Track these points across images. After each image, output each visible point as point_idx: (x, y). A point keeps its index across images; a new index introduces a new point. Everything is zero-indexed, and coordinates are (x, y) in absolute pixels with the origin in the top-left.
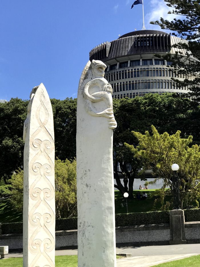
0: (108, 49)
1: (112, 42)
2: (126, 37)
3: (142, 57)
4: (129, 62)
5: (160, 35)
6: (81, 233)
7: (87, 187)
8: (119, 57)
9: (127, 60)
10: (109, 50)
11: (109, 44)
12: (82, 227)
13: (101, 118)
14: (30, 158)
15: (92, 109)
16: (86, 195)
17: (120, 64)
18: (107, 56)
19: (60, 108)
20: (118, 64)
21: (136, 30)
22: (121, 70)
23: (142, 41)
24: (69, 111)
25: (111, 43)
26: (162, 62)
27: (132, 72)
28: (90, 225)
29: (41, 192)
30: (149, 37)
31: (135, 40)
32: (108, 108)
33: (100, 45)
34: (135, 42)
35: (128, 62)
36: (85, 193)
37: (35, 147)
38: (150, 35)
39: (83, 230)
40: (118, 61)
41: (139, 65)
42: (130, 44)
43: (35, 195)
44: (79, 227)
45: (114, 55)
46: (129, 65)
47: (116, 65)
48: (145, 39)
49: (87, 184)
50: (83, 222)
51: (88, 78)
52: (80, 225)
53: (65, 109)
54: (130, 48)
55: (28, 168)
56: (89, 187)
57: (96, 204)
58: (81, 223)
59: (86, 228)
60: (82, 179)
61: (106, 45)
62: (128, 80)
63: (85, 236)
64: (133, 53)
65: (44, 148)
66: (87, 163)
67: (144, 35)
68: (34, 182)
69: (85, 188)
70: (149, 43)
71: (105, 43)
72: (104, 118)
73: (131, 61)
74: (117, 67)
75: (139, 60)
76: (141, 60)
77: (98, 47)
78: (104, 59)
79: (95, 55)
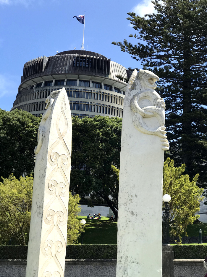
0: (45, 64)
1: (50, 57)
2: (65, 55)
3: (80, 77)
4: (66, 80)
5: (100, 58)
6: (122, 269)
7: (132, 215)
8: (55, 74)
9: (64, 79)
11: (46, 60)
12: (123, 262)
13: (152, 136)
14: (47, 173)
15: (143, 125)
16: (130, 224)
17: (56, 81)
18: (43, 71)
19: (9, 120)
20: (54, 81)
21: (75, 49)
22: (57, 87)
23: (81, 61)
24: (18, 123)
25: (48, 59)
26: (99, 85)
28: (135, 261)
29: (54, 215)
30: (89, 58)
31: (74, 59)
32: (161, 126)
34: (74, 61)
35: (64, 80)
36: (129, 222)
37: (52, 161)
38: (90, 56)
39: (125, 267)
40: (54, 78)
41: (75, 85)
42: (69, 63)
43: (49, 218)
44: (119, 262)
45: (50, 72)
46: (65, 84)
47: (52, 81)
48: (84, 60)
49: (132, 212)
50: (125, 257)
51: (136, 89)
52: (121, 260)
53: (14, 121)
54: (68, 66)
55: (44, 185)
56: (135, 216)
57: (143, 236)
58: (121, 258)
59: (129, 264)
60: (126, 205)
61: (43, 59)
63: (127, 273)
64: (71, 72)
65: (61, 163)
66: (134, 187)
67: (84, 55)
68: (49, 203)
69: (130, 217)
70: (88, 65)
71: (42, 57)
72: (156, 136)
73: (67, 80)
74: (53, 84)
75: (77, 80)
76: (78, 81)
77: (34, 60)
78: (39, 74)
79: (30, 68)
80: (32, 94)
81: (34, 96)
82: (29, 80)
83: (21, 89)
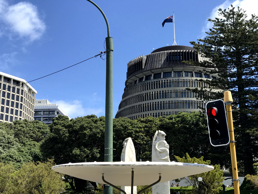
1: (148, 56)
2: (160, 52)
3: (173, 69)
5: (189, 51)
8: (153, 69)
10: (145, 62)
11: (145, 58)
17: (155, 75)
18: (143, 68)
20: (153, 75)
21: (168, 45)
22: (156, 80)
23: (173, 55)
26: (191, 73)
27: (165, 83)
31: (168, 55)
33: (137, 58)
34: (167, 57)
35: (161, 73)
38: (180, 51)
40: (153, 73)
41: (170, 76)
42: (163, 58)
45: (149, 67)
46: (162, 77)
47: (151, 75)
48: (176, 54)
49: (157, 193)
53: (119, 126)
54: (163, 61)
60: (155, 190)
61: (142, 58)
62: (161, 89)
64: (166, 66)
67: (175, 51)
73: (164, 73)
74: (152, 78)
75: (171, 72)
76: (173, 72)
77: (135, 60)
78: (140, 71)
79: (133, 66)
80: (136, 88)
81: (138, 89)
82: (133, 76)
83: (128, 84)
